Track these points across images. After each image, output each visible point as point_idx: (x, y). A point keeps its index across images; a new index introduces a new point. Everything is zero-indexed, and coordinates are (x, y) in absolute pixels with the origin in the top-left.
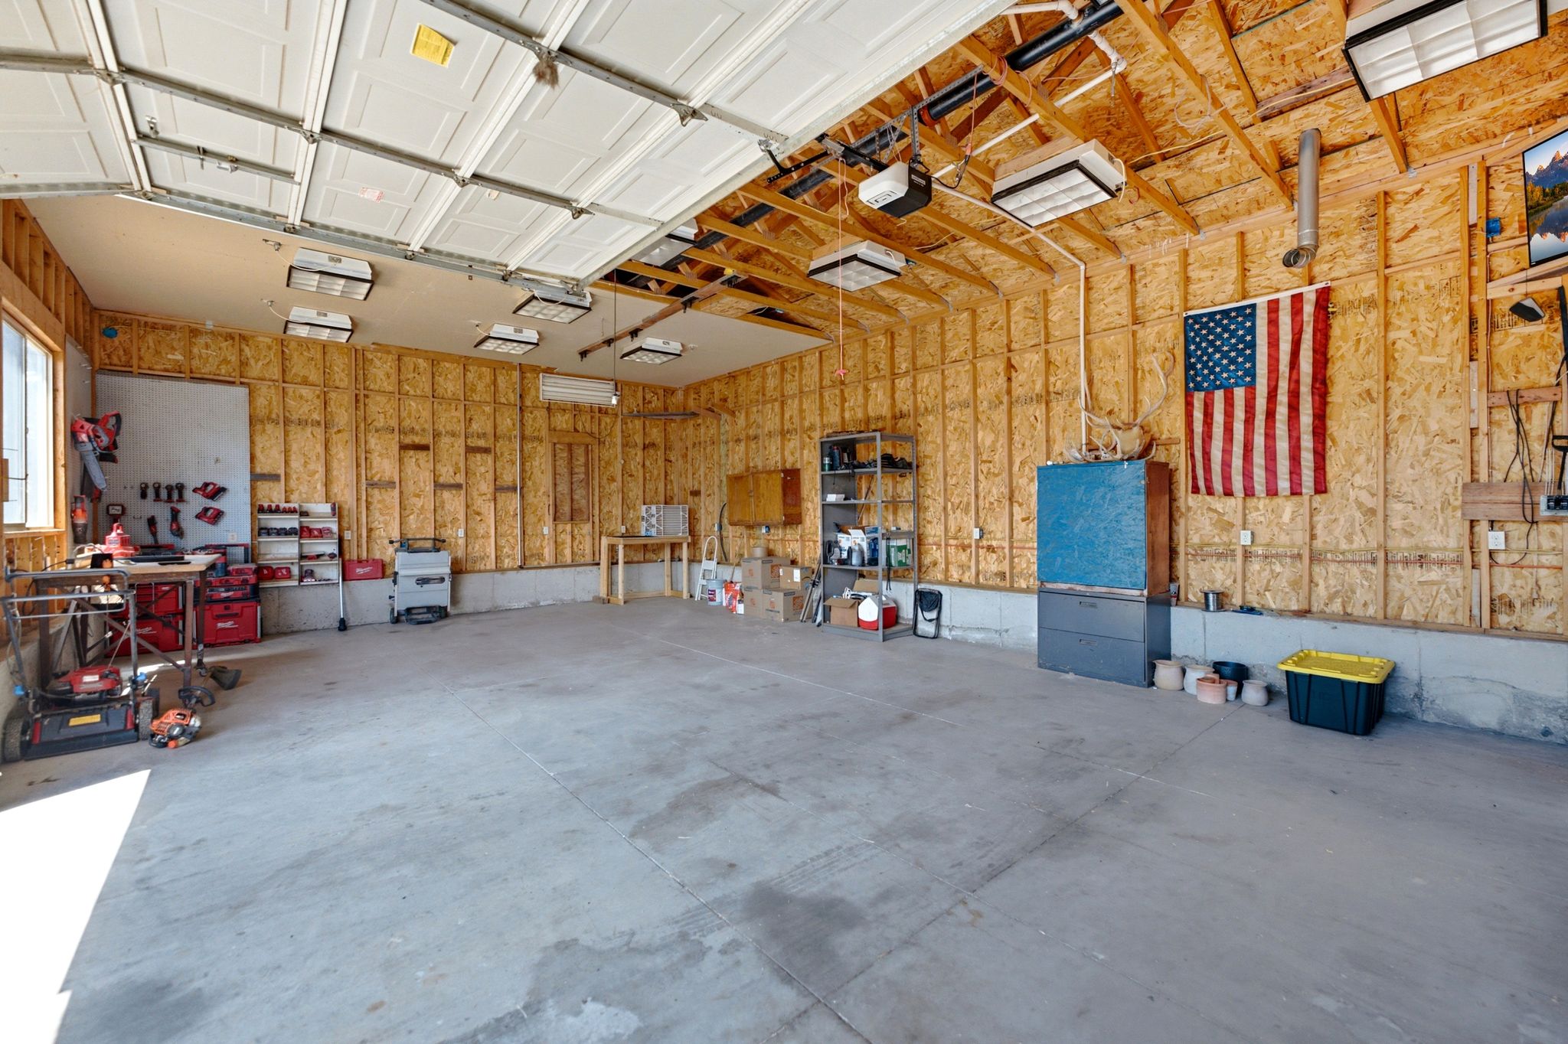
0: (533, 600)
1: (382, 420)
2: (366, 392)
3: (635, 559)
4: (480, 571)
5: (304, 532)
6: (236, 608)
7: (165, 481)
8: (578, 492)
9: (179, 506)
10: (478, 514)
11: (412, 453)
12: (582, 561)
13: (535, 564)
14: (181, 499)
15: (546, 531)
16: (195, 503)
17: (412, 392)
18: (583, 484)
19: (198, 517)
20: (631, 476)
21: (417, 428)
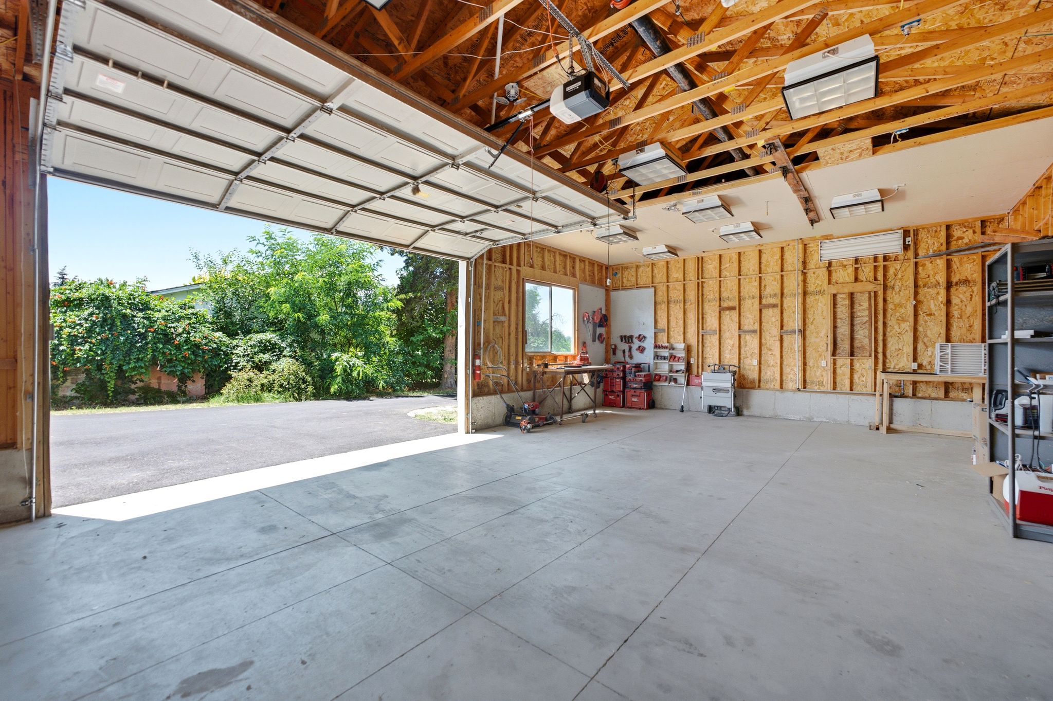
0: (807, 415)
1: (712, 295)
2: (703, 280)
3: (933, 395)
4: (767, 389)
5: (673, 357)
6: (638, 391)
7: (628, 335)
8: (861, 332)
9: (632, 345)
10: (770, 350)
11: (728, 312)
12: (865, 391)
13: (816, 388)
14: (632, 342)
15: (823, 364)
16: (636, 344)
17: (728, 274)
18: (867, 325)
19: (637, 350)
20: (930, 315)
21: (731, 296)
